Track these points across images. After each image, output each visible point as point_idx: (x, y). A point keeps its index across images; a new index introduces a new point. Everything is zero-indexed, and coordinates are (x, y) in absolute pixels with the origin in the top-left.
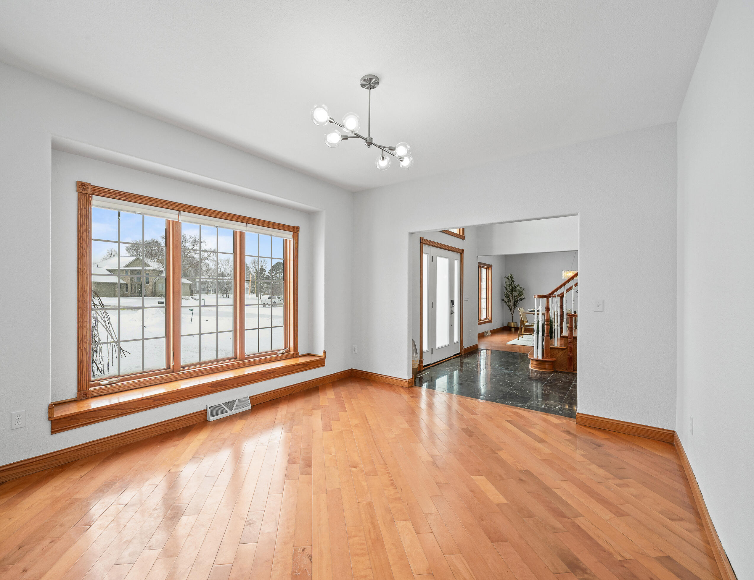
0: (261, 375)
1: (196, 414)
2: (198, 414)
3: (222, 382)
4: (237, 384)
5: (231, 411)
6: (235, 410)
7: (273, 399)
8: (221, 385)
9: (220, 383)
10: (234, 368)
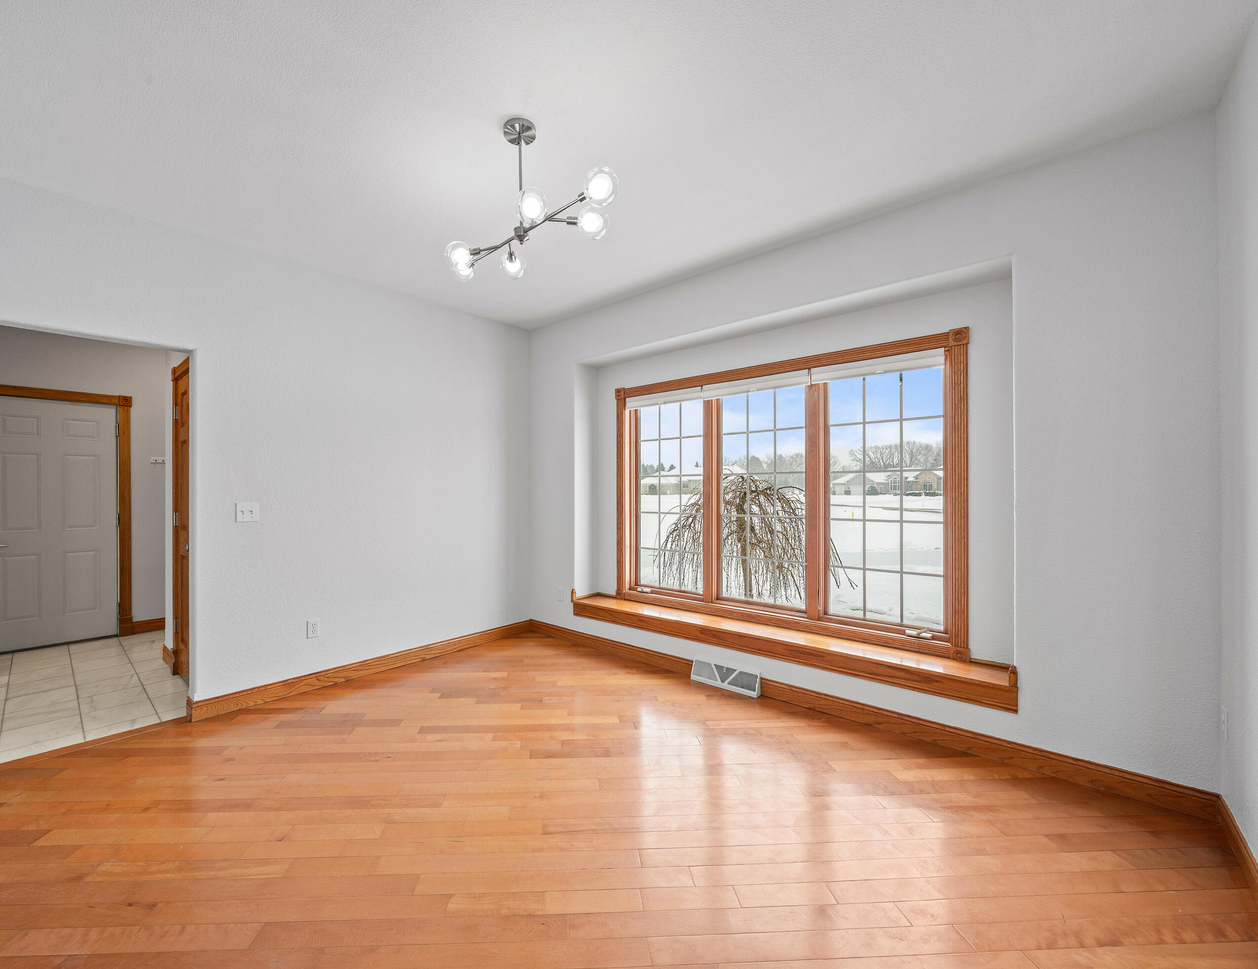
0: (787, 650)
1: (681, 661)
2: (683, 661)
3: (716, 631)
4: (740, 646)
5: (723, 682)
6: (729, 683)
7: (817, 709)
8: (714, 636)
9: (713, 633)
10: (784, 626)
